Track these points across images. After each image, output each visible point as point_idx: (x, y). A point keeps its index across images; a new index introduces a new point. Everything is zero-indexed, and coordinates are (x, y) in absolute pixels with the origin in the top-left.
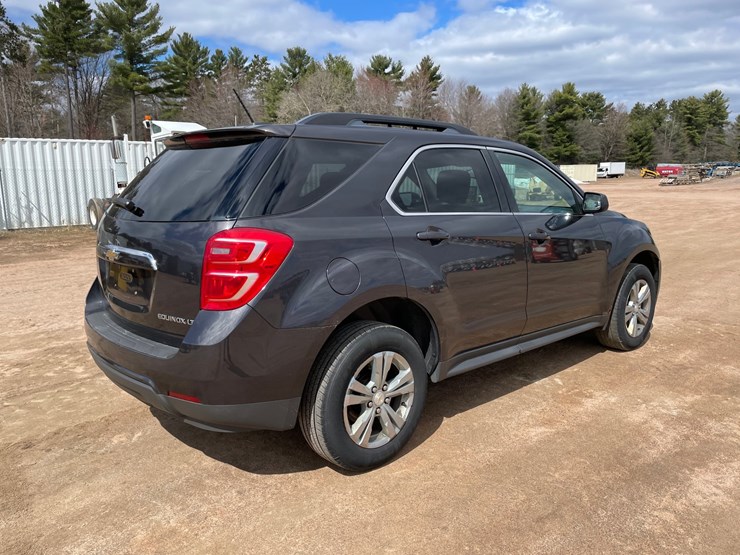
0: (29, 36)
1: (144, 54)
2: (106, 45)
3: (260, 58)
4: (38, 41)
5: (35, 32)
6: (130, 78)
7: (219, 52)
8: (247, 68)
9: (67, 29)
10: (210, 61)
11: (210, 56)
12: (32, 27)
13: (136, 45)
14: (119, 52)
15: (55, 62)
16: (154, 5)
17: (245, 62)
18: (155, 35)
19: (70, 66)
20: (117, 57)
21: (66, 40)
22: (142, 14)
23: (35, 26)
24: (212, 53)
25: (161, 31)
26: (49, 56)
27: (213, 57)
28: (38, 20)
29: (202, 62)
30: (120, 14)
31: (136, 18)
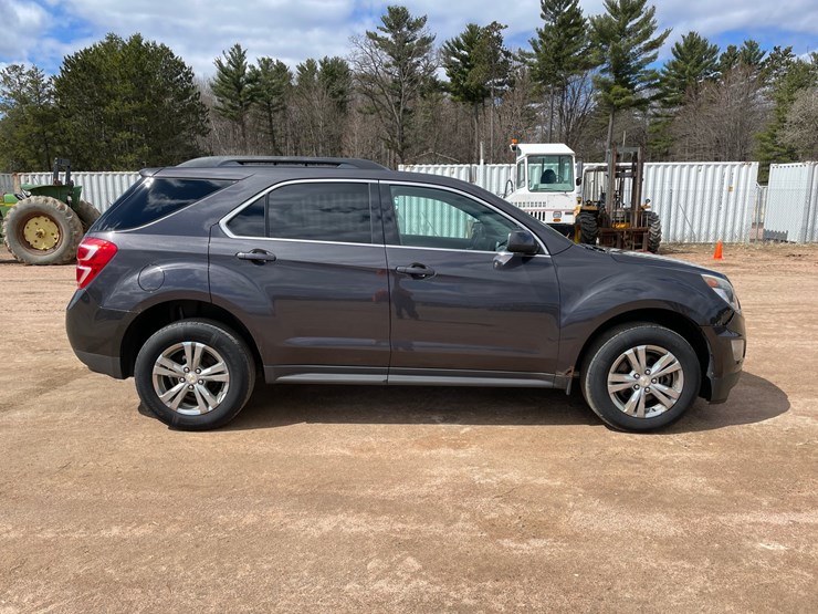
0: (523, 61)
1: (633, 64)
2: (593, 61)
3: (782, 50)
4: (531, 65)
5: (530, 55)
6: (613, 92)
7: (732, 49)
8: (763, 64)
9: (559, 48)
10: (718, 61)
11: (719, 54)
12: (527, 51)
13: (623, 56)
14: (605, 66)
15: (544, 83)
16: (650, 8)
17: (761, 56)
18: (647, 42)
19: (558, 86)
20: (603, 71)
21: (557, 60)
22: (636, 21)
23: (530, 50)
24: (723, 50)
25: (654, 36)
26: (540, 79)
27: (724, 55)
28: (534, 43)
29: (707, 64)
30: (611, 24)
31: (628, 26)
